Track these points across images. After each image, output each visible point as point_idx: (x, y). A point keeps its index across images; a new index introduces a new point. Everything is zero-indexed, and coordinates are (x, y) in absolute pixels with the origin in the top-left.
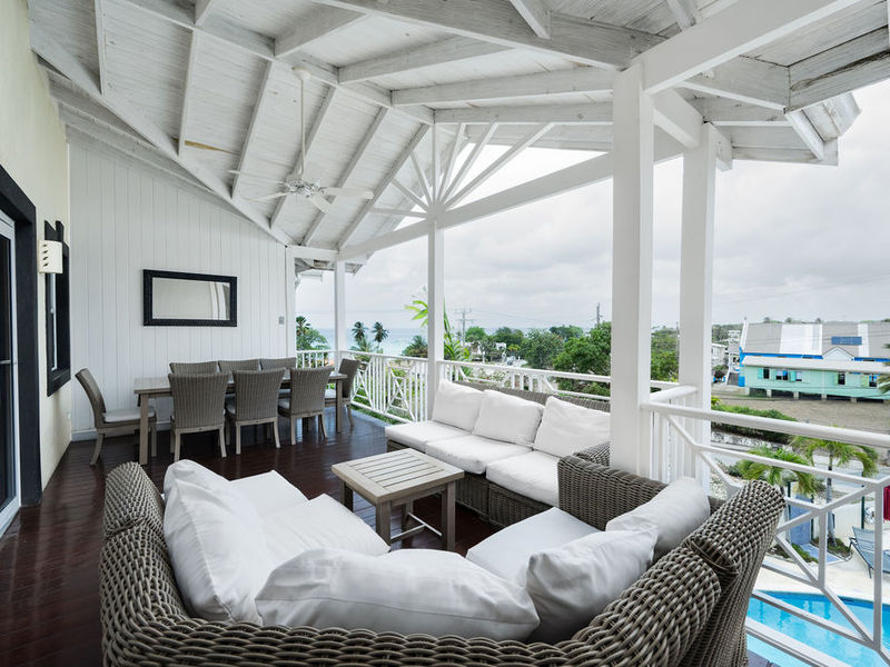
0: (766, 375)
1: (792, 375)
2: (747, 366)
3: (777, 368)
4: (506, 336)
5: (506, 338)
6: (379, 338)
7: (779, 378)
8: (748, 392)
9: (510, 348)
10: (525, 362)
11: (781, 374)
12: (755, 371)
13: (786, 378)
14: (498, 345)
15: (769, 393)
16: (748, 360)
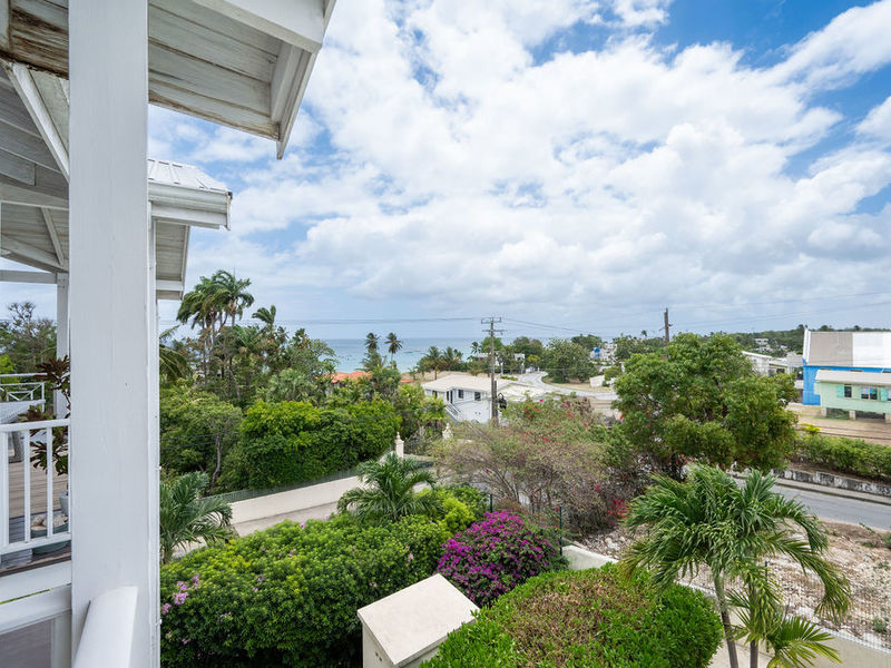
0: (848, 394)
1: (883, 394)
2: (822, 382)
3: (862, 385)
4: (525, 346)
5: (524, 348)
6: (393, 349)
7: (865, 397)
8: (824, 413)
9: (529, 359)
10: (545, 374)
11: (867, 391)
12: (833, 389)
13: (874, 397)
14: (517, 356)
15: (852, 415)
16: (821, 375)
